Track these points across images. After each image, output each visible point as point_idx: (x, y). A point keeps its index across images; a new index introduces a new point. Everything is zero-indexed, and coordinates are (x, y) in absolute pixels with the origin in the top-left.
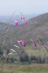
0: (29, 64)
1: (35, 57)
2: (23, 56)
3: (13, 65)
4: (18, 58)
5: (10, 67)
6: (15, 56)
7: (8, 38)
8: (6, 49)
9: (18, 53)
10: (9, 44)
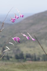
0: (24, 61)
1: (30, 54)
2: (18, 54)
3: (8, 62)
4: (13, 56)
5: (5, 64)
6: (10, 53)
7: (3, 36)
8: (1, 47)
9: (14, 51)
10: (5, 42)
